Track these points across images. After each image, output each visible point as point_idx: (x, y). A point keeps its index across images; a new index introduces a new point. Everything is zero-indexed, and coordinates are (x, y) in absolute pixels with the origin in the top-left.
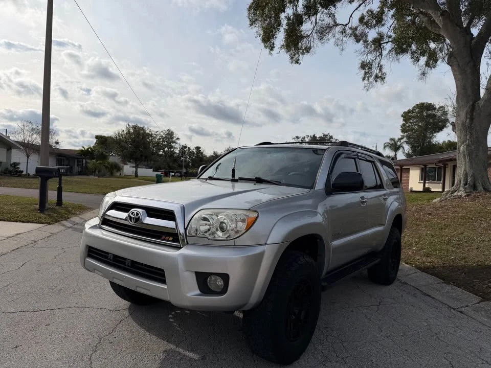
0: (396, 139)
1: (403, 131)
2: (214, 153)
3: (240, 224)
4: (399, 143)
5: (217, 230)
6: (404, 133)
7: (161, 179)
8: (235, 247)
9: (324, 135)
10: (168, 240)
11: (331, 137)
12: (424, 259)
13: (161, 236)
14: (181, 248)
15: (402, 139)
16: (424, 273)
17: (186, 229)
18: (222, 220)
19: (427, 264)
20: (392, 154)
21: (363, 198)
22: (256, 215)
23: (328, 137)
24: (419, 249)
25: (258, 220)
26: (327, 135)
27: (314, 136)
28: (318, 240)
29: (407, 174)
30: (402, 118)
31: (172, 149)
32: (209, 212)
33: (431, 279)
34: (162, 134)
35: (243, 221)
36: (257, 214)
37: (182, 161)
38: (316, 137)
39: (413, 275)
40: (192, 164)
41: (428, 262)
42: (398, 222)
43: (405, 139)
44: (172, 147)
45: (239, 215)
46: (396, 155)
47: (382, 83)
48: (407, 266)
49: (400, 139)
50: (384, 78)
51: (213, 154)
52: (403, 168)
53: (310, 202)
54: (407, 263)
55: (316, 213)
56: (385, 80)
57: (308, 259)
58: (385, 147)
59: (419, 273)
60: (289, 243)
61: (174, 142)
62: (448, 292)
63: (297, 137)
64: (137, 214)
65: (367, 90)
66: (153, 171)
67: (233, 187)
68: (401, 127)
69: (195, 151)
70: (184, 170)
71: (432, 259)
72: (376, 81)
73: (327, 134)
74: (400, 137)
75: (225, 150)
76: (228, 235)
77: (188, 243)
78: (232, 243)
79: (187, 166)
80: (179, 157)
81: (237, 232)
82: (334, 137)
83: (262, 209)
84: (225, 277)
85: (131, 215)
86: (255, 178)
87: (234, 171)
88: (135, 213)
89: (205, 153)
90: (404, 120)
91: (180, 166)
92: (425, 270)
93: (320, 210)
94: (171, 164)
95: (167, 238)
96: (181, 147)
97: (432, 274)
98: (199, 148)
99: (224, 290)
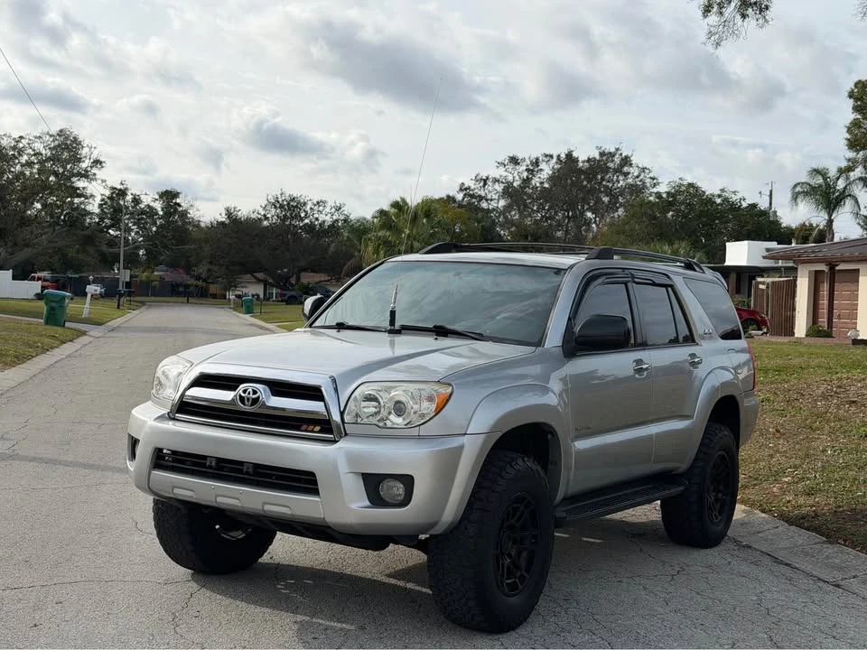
0: (833, 173)
1: (853, 144)
2: (229, 213)
3: (426, 404)
4: (841, 184)
5: (390, 413)
6: (858, 151)
7: (62, 307)
8: (420, 437)
9: (602, 154)
10: (312, 431)
11: (626, 161)
12: (801, 500)
13: (301, 426)
14: (336, 442)
15: (849, 169)
16: (792, 528)
17: (342, 414)
18: (397, 399)
19: (805, 510)
20: (818, 218)
21: (639, 362)
22: (449, 390)
23: (617, 160)
24: (796, 480)
25: (453, 397)
26: (612, 155)
27: (569, 155)
28: (549, 436)
29: (851, 286)
30: (851, 102)
31: (76, 200)
32: (376, 386)
33: (801, 537)
34: (39, 146)
35: (430, 399)
36: (451, 388)
37: (113, 242)
38: (576, 160)
39: (767, 533)
40: (148, 253)
41: (805, 504)
42: (727, 412)
43: (858, 172)
44: (75, 192)
45: (424, 390)
46: (830, 222)
47: (760, 21)
48: (764, 515)
49: (843, 172)
50: (767, 7)
51: (223, 218)
52: (837, 268)
53: (536, 369)
54: (763, 511)
55: (546, 390)
56: (769, 14)
57: (531, 464)
58: (795, 197)
59: (783, 526)
60: (500, 434)
61: (85, 175)
62: (827, 557)
63: (514, 161)
64: (255, 392)
65: (718, 44)
66: (14, 278)
67: (392, 344)
68: (849, 130)
69: (158, 206)
70: (125, 276)
71: (817, 499)
72: (744, 16)
73: (613, 150)
74: (844, 164)
75: (264, 203)
76: (408, 421)
77: (346, 434)
78: (415, 432)
79: (131, 261)
80: (100, 229)
81: (422, 416)
82: (634, 160)
83: (456, 382)
84: (408, 481)
85: (243, 395)
86: (434, 327)
87: (393, 314)
88: (250, 390)
89: (193, 214)
90: (856, 109)
91: (109, 261)
92: (798, 521)
93: (555, 385)
94: (71, 253)
95: (311, 428)
96: (108, 193)
97: (808, 529)
98: (174, 195)
99: (406, 500)
